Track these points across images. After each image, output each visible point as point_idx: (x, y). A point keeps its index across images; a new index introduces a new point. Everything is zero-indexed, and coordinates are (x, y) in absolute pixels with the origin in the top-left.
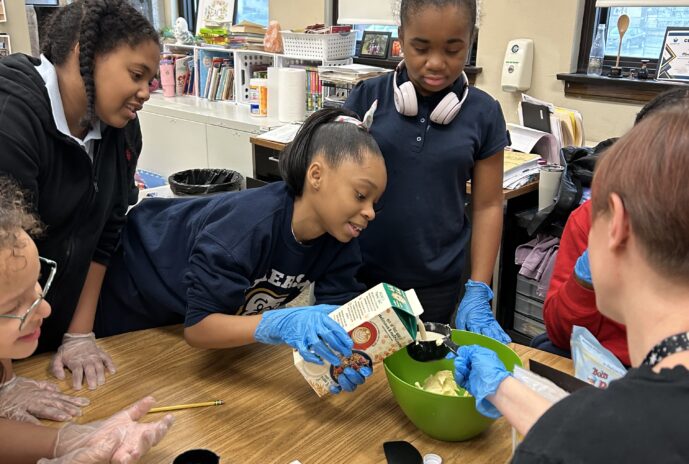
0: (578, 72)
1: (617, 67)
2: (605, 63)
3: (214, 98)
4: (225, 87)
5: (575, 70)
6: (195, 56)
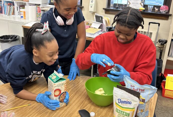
0: (108, 7)
1: (117, 6)
2: (114, 5)
3: (9, 14)
4: (12, 11)
5: (107, 7)
6: (2, 3)
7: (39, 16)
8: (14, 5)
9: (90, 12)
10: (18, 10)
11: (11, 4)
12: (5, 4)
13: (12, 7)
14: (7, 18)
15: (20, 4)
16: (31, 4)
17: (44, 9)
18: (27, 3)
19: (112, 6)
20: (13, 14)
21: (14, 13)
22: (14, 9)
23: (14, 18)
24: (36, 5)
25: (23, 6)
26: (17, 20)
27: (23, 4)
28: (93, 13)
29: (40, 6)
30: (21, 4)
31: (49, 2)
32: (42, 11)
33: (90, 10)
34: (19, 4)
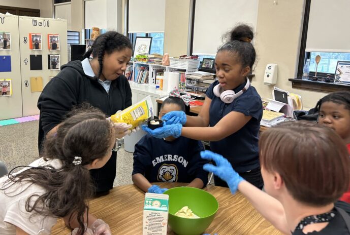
0: (298, 78)
1: (315, 76)
2: (310, 75)
3: (140, 82)
4: (145, 78)
5: (296, 77)
6: (134, 66)
7: (182, 86)
8: (148, 69)
9: (265, 83)
10: (152, 77)
11: (144, 68)
12: (137, 68)
13: (146, 72)
14: (137, 87)
15: (157, 68)
16: (172, 68)
17: (191, 77)
18: (167, 67)
19: (305, 77)
20: (145, 82)
21: (147, 81)
22: (148, 75)
23: (146, 87)
24: (179, 70)
25: (160, 71)
26: (150, 91)
27: (161, 68)
28: (271, 86)
29: (186, 73)
30: (159, 68)
31: (199, 66)
32: (187, 79)
33: (265, 82)
34: (155, 68)
